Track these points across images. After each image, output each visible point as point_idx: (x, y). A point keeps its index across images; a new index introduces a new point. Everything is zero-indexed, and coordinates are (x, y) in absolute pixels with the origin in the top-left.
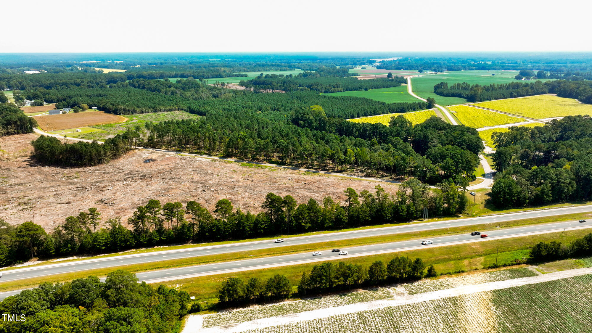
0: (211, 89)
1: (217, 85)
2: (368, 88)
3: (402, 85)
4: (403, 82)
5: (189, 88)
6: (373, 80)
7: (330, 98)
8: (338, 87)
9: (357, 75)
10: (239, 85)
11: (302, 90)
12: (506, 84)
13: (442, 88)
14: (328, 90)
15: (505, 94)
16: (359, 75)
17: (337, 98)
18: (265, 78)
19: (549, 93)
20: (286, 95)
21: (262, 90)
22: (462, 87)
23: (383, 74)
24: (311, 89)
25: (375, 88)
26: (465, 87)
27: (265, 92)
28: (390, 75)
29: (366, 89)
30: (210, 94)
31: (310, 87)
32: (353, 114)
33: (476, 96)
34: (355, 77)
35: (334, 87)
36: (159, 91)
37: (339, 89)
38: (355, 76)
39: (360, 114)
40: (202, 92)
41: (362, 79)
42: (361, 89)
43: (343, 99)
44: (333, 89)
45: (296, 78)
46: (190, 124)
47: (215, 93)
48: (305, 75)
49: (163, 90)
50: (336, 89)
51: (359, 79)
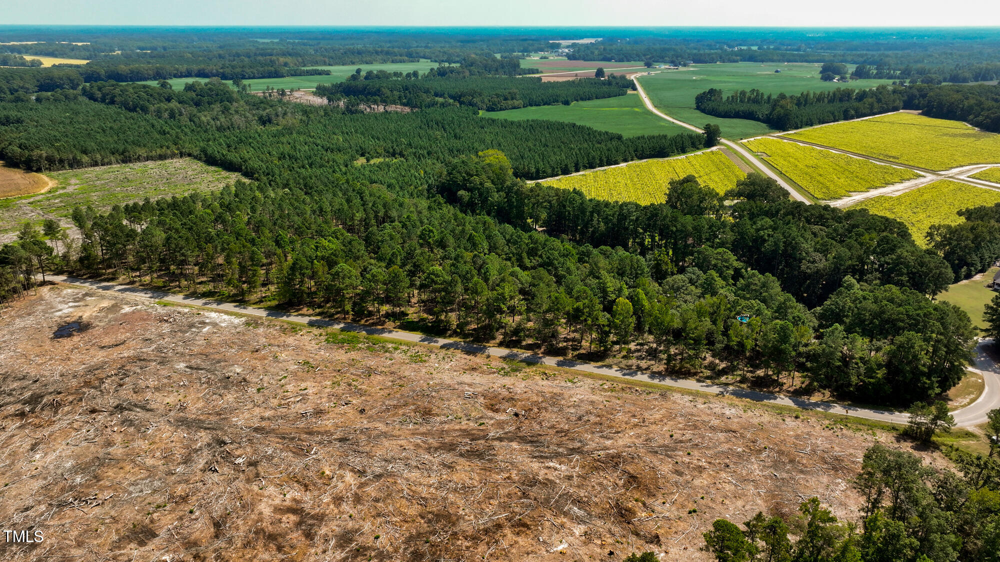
0: (257, 104)
1: (270, 96)
2: (569, 99)
3: (630, 92)
4: (628, 87)
5: (209, 103)
6: (573, 82)
7: (505, 124)
8: (512, 99)
9: (537, 72)
10: (314, 94)
11: (443, 105)
12: (829, 92)
13: (710, 100)
14: (496, 105)
15: (836, 114)
16: (542, 72)
17: (519, 125)
18: (366, 78)
19: (903, 109)
20: (414, 117)
21: (362, 107)
22: (749, 99)
23: (587, 70)
24: (461, 103)
25: (582, 99)
26: (757, 98)
27: (368, 110)
28: (600, 73)
29: (567, 103)
30: (254, 115)
31: (457, 98)
32: (566, 165)
33: (788, 119)
34: (537, 75)
35: (506, 99)
36: (145, 110)
37: (516, 103)
38: (533, 73)
39: (581, 165)
40: (237, 112)
41: (552, 80)
42: (557, 101)
43: (533, 126)
44: (504, 103)
45: (426, 77)
46: (191, 212)
47: (264, 113)
48: (442, 73)
49: (152, 108)
50: (510, 102)
51: (544, 80)
